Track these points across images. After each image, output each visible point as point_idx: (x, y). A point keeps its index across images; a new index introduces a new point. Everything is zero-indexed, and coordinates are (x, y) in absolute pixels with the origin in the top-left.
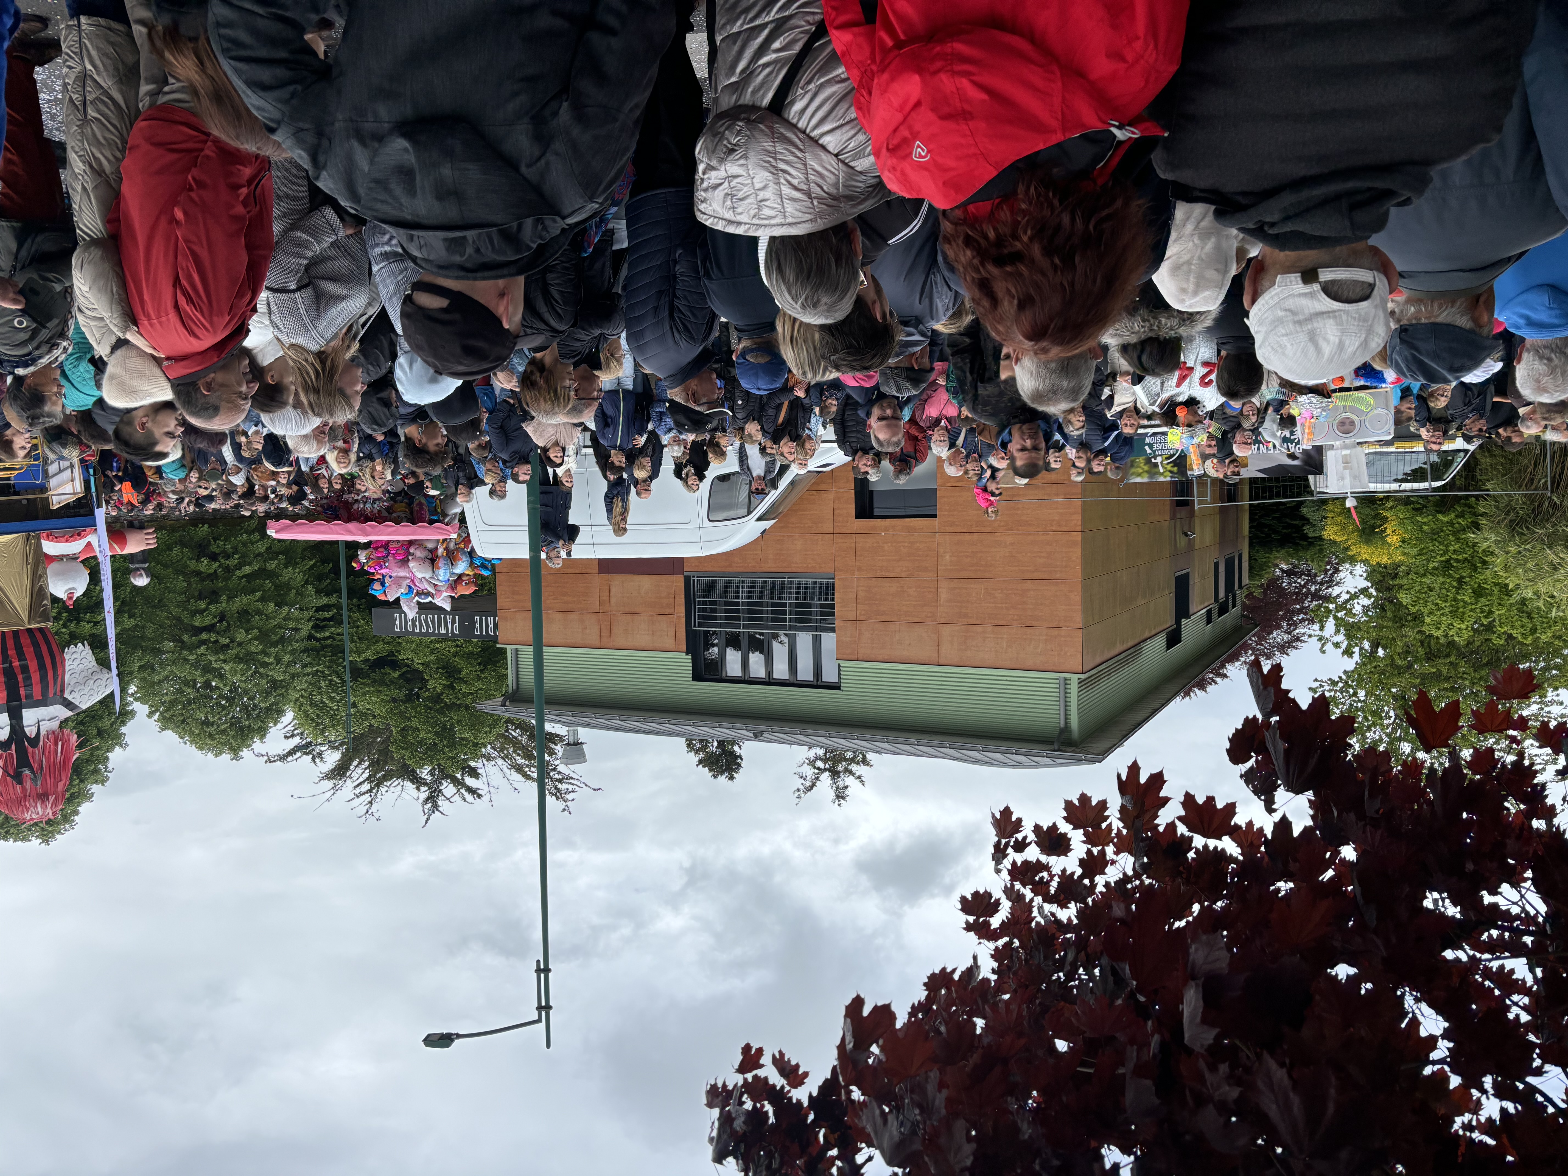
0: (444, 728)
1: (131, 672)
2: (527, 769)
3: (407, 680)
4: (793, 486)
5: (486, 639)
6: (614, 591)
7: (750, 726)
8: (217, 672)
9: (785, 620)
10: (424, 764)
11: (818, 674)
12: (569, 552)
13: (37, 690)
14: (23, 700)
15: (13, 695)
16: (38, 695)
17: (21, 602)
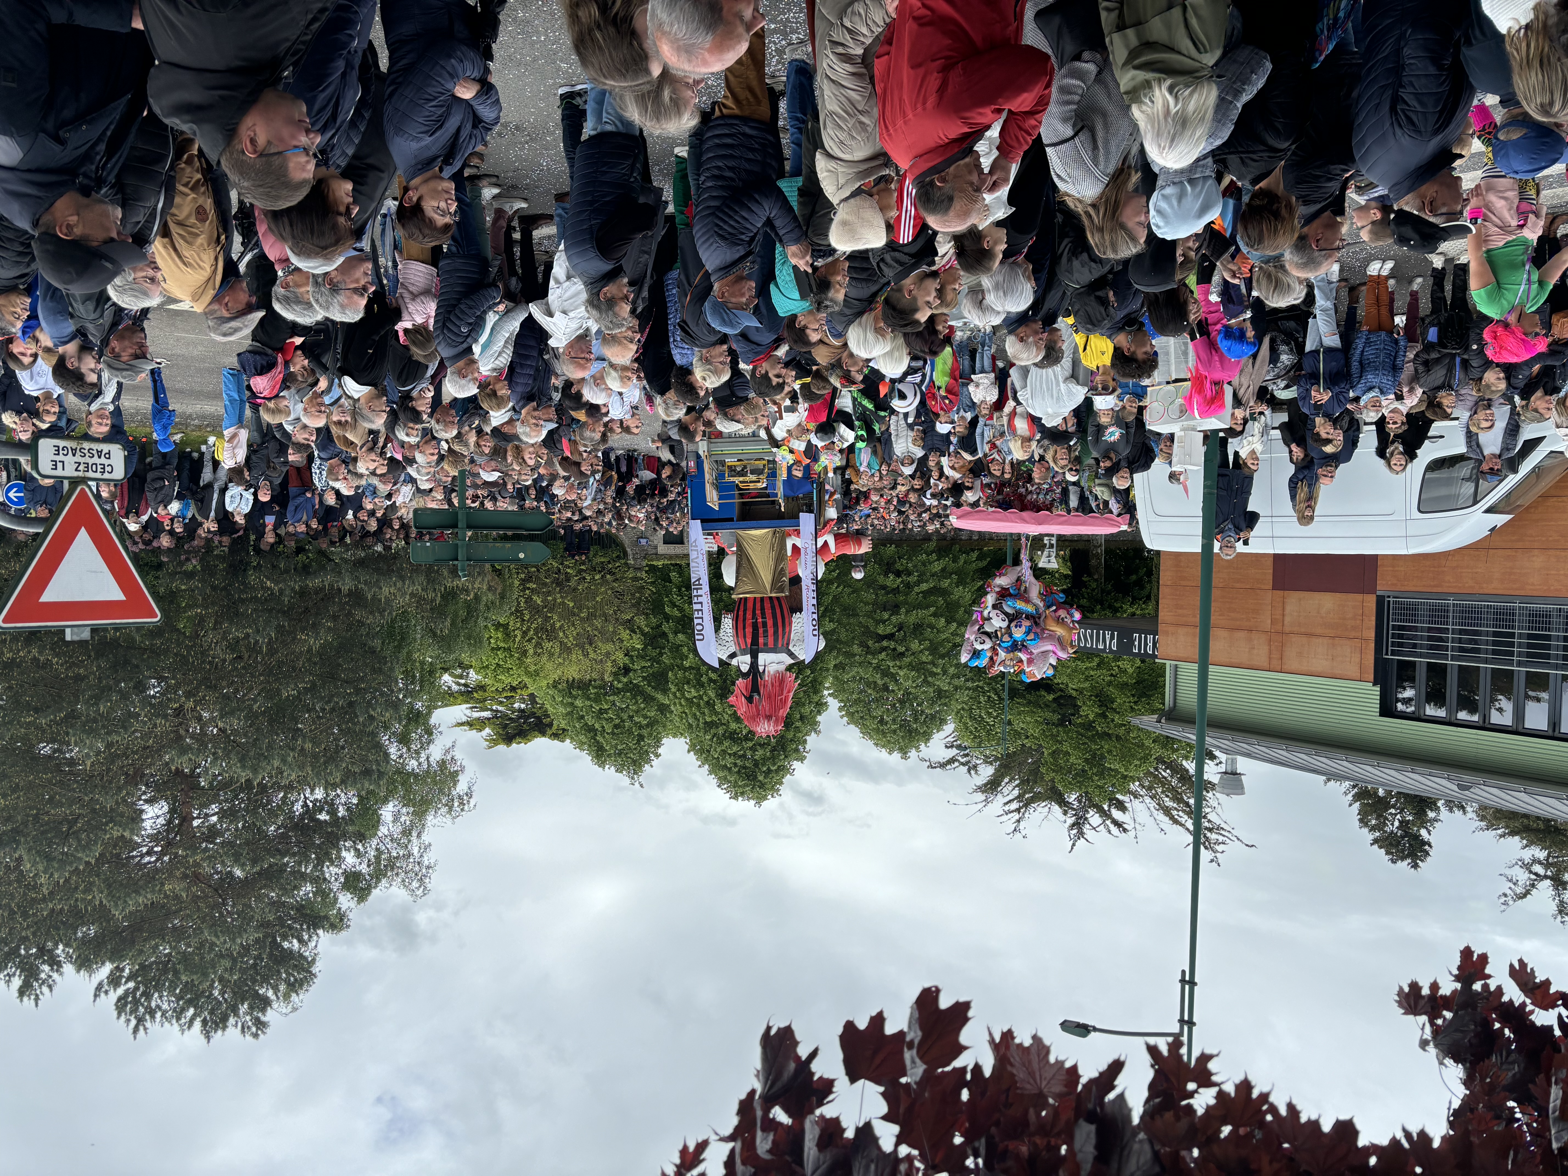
0: (1094, 756)
1: (828, 670)
2: (1175, 813)
3: (1060, 705)
4: (1538, 476)
5: (1144, 657)
6: (1289, 608)
7: (1453, 775)
8: (894, 677)
9: (1512, 654)
10: (1072, 789)
11: (1555, 721)
12: (1246, 543)
13: (770, 640)
14: (761, 646)
15: (755, 642)
16: (771, 644)
17: (766, 576)
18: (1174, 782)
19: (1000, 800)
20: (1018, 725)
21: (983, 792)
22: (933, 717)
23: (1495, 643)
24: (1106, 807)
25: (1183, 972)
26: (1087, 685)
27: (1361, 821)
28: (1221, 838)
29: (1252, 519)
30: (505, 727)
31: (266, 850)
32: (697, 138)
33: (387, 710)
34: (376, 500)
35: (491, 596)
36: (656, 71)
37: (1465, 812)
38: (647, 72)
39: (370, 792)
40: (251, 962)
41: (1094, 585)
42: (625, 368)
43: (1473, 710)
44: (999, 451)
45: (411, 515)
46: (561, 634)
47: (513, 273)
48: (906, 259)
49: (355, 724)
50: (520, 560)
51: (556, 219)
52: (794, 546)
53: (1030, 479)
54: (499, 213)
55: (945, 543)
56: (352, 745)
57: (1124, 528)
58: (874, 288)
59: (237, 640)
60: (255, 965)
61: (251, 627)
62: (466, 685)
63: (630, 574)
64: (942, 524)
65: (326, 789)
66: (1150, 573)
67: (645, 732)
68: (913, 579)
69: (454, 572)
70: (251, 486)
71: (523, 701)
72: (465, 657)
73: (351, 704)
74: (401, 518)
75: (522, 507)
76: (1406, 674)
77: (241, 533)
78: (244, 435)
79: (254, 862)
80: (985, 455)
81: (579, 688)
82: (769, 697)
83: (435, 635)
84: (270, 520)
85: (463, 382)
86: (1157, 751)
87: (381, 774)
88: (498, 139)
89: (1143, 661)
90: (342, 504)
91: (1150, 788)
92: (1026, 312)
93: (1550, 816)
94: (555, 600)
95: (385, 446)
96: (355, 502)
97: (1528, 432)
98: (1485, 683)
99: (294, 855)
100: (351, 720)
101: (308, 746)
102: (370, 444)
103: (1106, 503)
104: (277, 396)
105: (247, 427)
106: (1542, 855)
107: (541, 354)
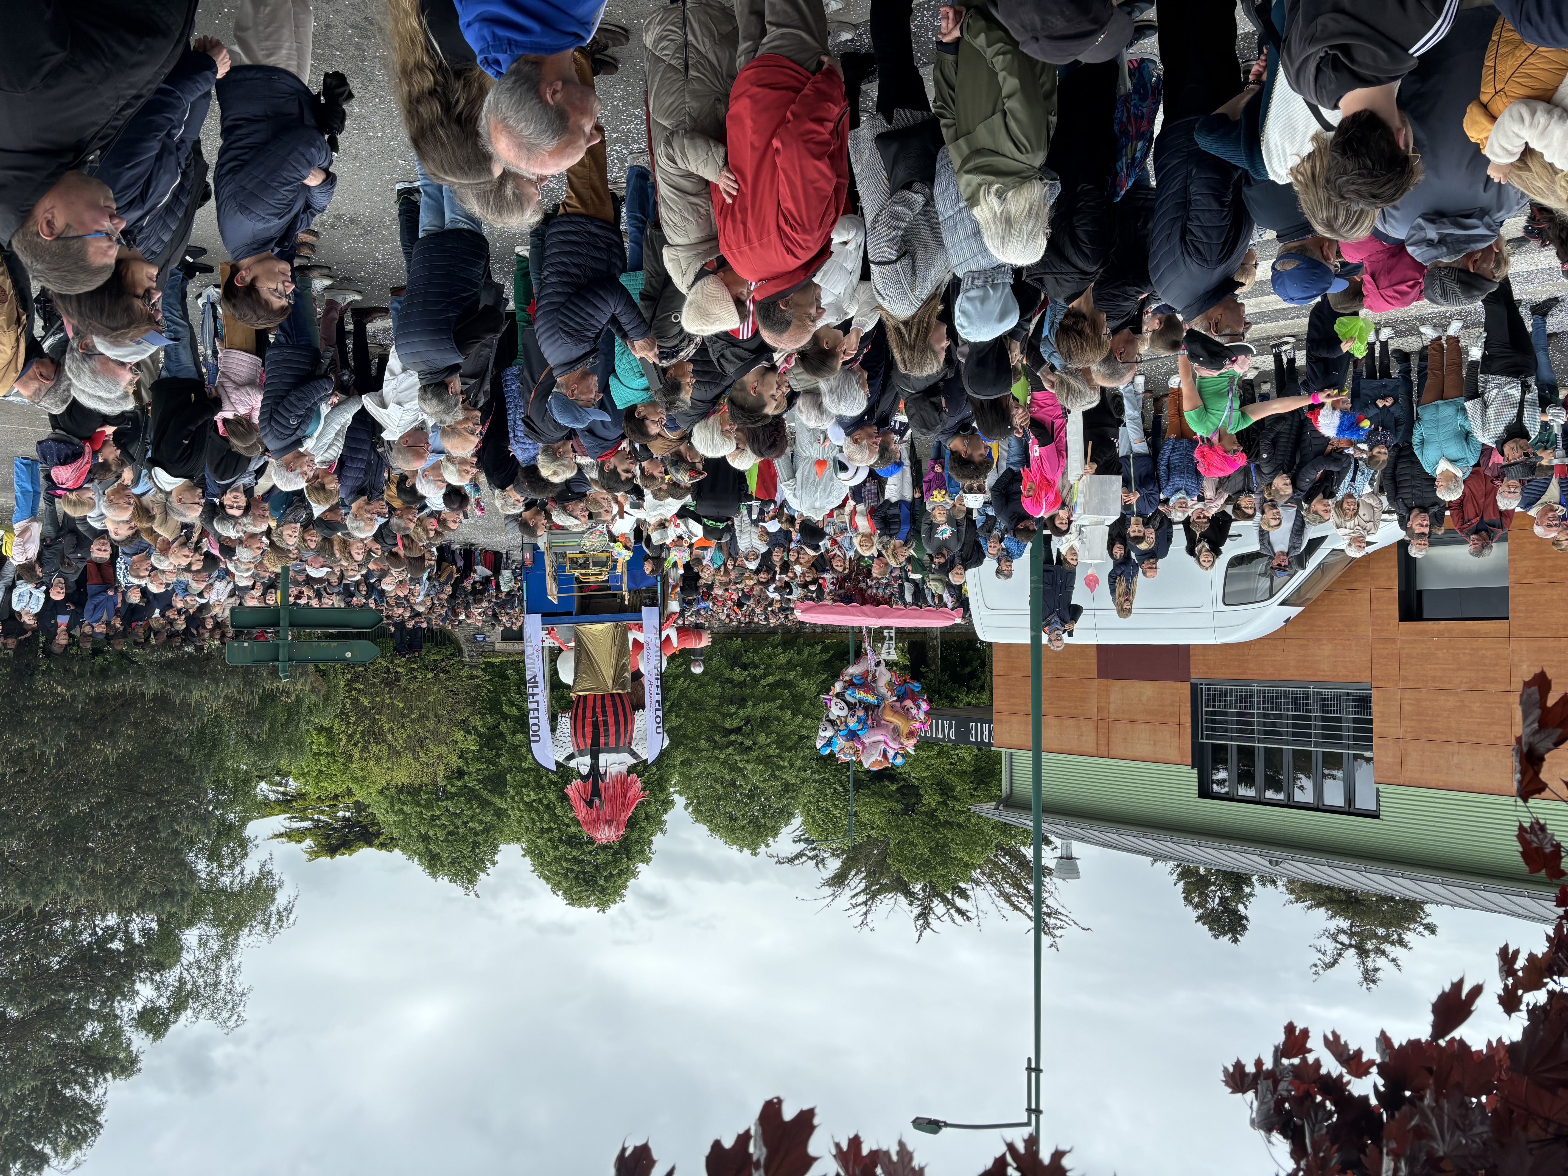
1: (674, 766)
2: (1014, 899)
3: (903, 794)
4: (1323, 572)
5: (980, 745)
6: (1113, 697)
7: (1265, 851)
8: (741, 771)
9: (1309, 735)
10: (917, 880)
11: (1350, 798)
12: (1070, 634)
13: (612, 740)
14: (602, 746)
15: (595, 742)
16: (612, 744)
17: (608, 673)
18: (1013, 868)
19: (848, 892)
20: (864, 817)
21: (830, 885)
22: (781, 811)
23: (1294, 726)
24: (949, 896)
25: (1029, 1059)
26: (927, 774)
27: (1186, 899)
28: (1059, 923)
29: (1075, 612)
30: (328, 837)
31: (46, 985)
32: (539, 234)
33: (194, 824)
34: (188, 598)
35: (313, 698)
36: (497, 172)
37: (1276, 886)
38: (490, 172)
39: (171, 916)
40: (26, 1114)
41: (931, 676)
42: (463, 462)
43: (1278, 789)
44: (840, 547)
45: (227, 613)
46: (390, 737)
47: (346, 365)
48: (746, 355)
49: (156, 840)
50: (346, 659)
51: (392, 312)
52: (635, 640)
53: (869, 574)
54: (331, 305)
55: (789, 636)
56: (151, 864)
57: (958, 621)
58: (717, 391)
59: (20, 752)
60: (31, 1117)
61: (36, 737)
62: (284, 794)
63: (465, 672)
64: (786, 617)
65: (119, 914)
66: (983, 664)
67: (480, 839)
68: (759, 672)
69: (274, 674)
70: (42, 584)
71: (347, 809)
72: (283, 764)
73: (152, 819)
74: (214, 617)
75: (348, 604)
76: (1219, 756)
77: (29, 634)
78: (37, 529)
79: (33, 1000)
80: (827, 551)
81: (409, 793)
82: (610, 800)
83: (251, 740)
84: (63, 620)
85: (291, 475)
86: (997, 838)
87: (185, 895)
88: (331, 232)
89: (980, 749)
90: (148, 603)
91: (990, 875)
92: (862, 415)
93: (1350, 887)
94: (383, 700)
95: (199, 541)
96: (164, 601)
97: (1312, 532)
98: (1288, 762)
99: (80, 989)
100: (151, 836)
101: (100, 867)
102: (182, 540)
103: (941, 597)
104: (80, 488)
105: (41, 520)
106: (1345, 924)
107: (373, 447)
